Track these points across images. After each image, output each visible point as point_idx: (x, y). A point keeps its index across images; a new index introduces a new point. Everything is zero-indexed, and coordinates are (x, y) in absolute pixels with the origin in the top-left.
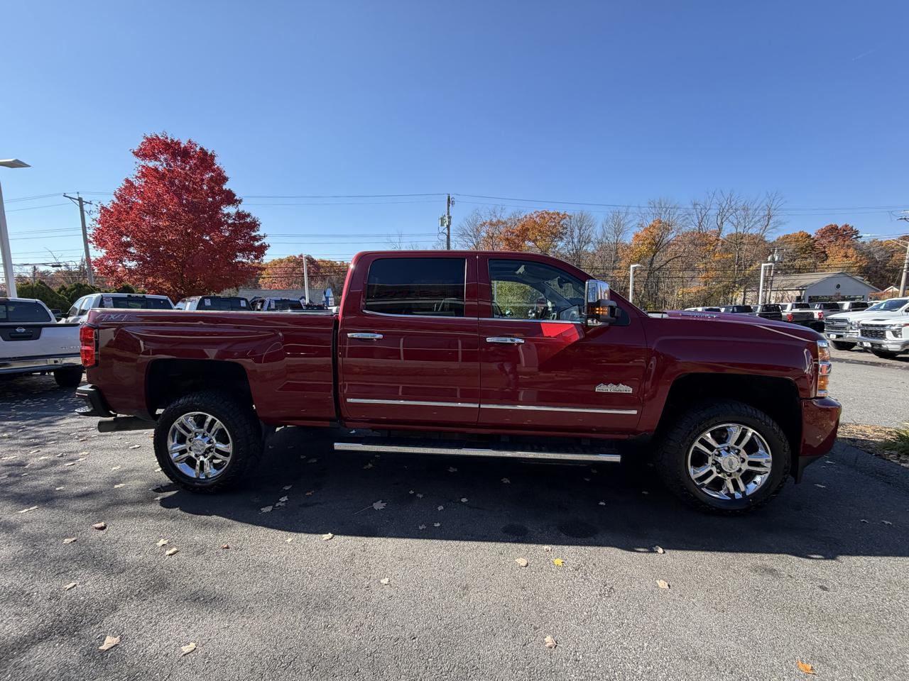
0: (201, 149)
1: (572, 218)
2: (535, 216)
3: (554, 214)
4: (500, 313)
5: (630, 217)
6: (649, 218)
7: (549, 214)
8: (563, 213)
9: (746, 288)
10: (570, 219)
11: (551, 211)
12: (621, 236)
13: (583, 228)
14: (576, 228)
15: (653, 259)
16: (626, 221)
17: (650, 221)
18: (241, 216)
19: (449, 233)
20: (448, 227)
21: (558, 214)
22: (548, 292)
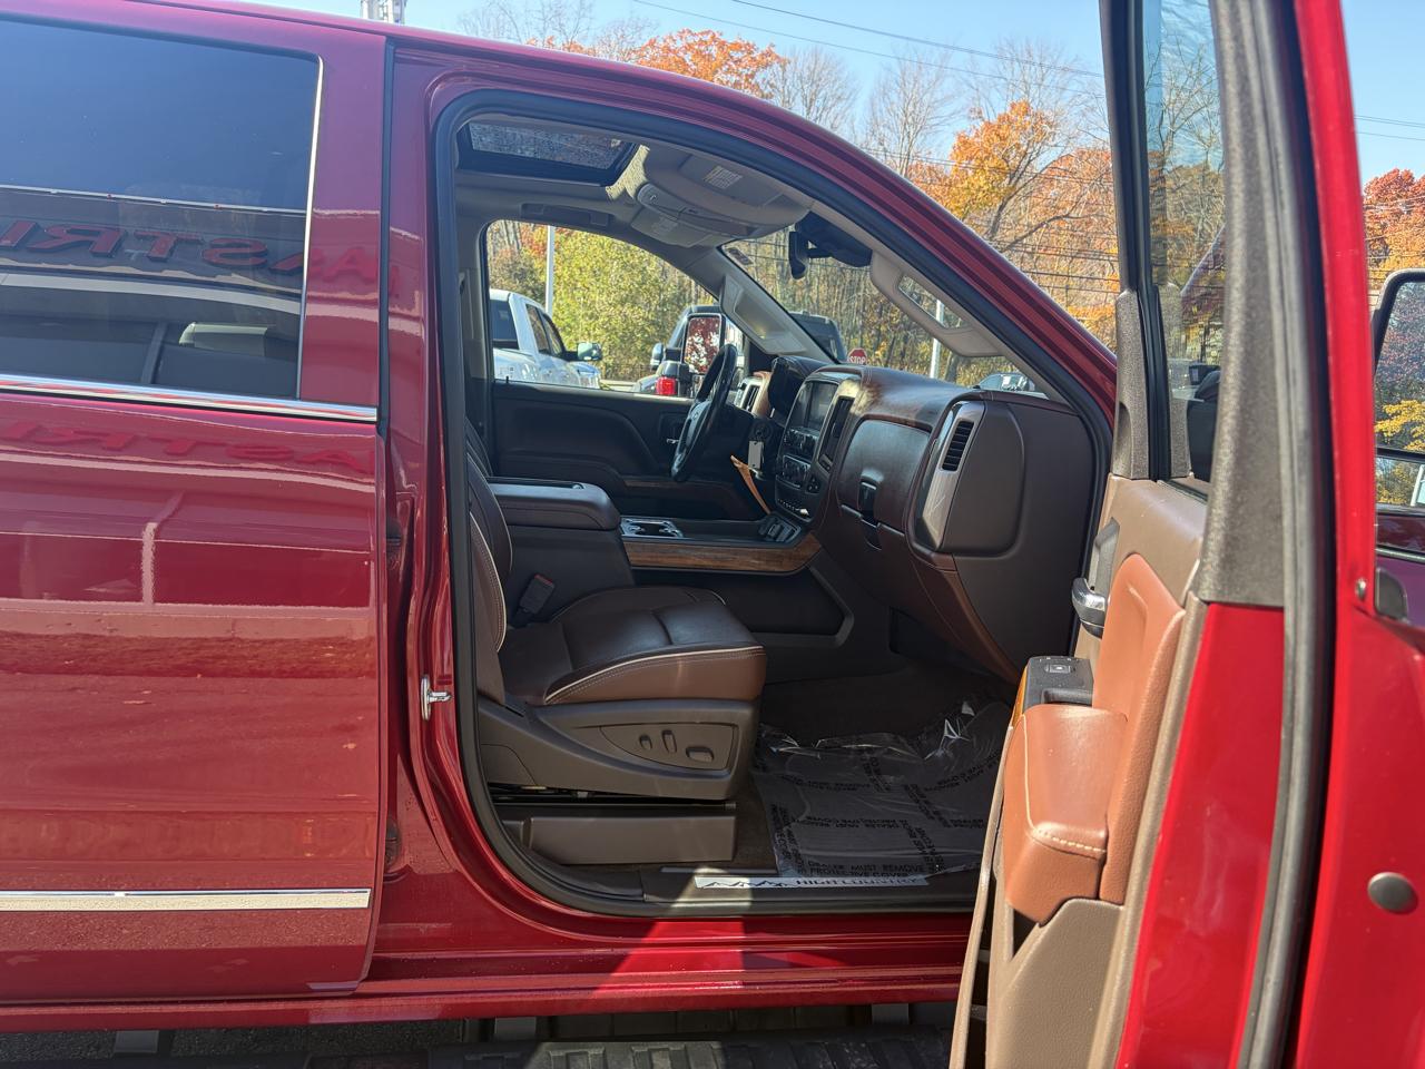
1: (788, 67)
2: (680, 44)
3: (737, 47)
4: (557, 349)
5: (948, 85)
6: (995, 97)
7: (722, 45)
8: (764, 48)
9: (1211, 319)
10: (783, 67)
11: (730, 38)
12: (920, 138)
13: (819, 103)
14: (799, 99)
15: (998, 216)
16: (939, 96)
17: (998, 106)
21: (749, 49)
22: (734, 291)
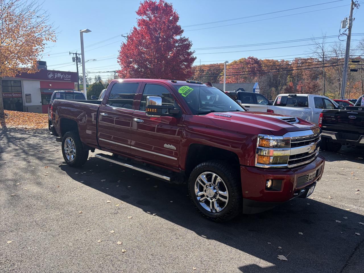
0: (166, 4)
18: (183, 40)
19: (350, 33)
20: (350, 28)
